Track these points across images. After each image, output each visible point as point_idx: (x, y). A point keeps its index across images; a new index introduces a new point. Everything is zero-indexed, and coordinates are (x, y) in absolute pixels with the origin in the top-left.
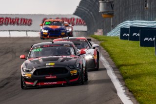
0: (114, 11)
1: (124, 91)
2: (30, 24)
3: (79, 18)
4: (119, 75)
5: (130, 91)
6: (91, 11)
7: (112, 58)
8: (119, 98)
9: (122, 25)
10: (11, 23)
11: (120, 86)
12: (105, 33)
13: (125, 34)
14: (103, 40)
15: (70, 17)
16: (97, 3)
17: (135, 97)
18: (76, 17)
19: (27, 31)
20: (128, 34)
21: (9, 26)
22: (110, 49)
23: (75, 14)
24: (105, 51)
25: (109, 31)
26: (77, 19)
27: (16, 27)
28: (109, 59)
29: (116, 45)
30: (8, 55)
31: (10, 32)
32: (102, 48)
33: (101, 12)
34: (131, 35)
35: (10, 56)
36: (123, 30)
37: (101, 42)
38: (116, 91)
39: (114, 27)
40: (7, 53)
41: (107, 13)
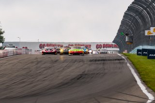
0: (134, 41)
2: (90, 47)
5: (144, 82)
6: (121, 40)
7: (134, 65)
8: (138, 85)
9: (137, 48)
12: (128, 52)
16: (125, 37)
17: (146, 84)
18: (114, 44)
20: (141, 52)
23: (113, 42)
24: (130, 61)
25: (131, 51)
28: (132, 65)
30: (81, 63)
33: (126, 42)
34: (143, 53)
36: (138, 51)
38: (136, 82)
39: (133, 49)
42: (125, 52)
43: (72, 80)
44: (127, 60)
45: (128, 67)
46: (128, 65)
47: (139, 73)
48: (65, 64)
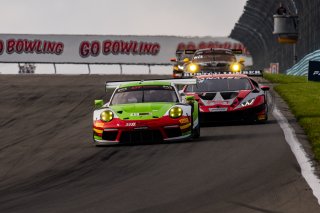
0: (300, 32)
1: (313, 168)
2: (155, 53)
3: (237, 42)
4: (305, 142)
6: (259, 31)
7: (294, 112)
8: (304, 181)
9: (311, 57)
10: (123, 52)
11: (306, 159)
12: (282, 70)
13: (316, 72)
14: (278, 82)
15: (223, 42)
16: (270, 19)
18: (233, 42)
19: (149, 65)
21: (120, 55)
22: (291, 96)
23: (234, 34)
24: (282, 101)
25: (290, 66)
26: (235, 46)
27: (130, 57)
29: (301, 91)
31: (123, 66)
32: (277, 95)
33: (276, 34)
36: (313, 65)
37: (275, 84)
38: (299, 169)
39: (298, 59)
41: (285, 36)
42: (272, 70)
43: (83, 161)
44: (273, 96)
46: (277, 112)
47: (310, 141)
48: (65, 109)
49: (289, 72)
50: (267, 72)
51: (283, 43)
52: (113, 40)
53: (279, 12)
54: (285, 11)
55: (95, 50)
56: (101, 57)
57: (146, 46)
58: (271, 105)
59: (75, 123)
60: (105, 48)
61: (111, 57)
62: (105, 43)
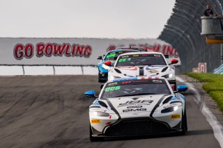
2: (87, 55)
3: (167, 44)
6: (186, 32)
10: (56, 53)
12: (210, 70)
14: (207, 81)
15: (152, 44)
16: (198, 21)
18: (162, 43)
19: (82, 66)
21: (53, 57)
22: (219, 95)
23: (160, 38)
24: (210, 99)
25: (218, 65)
26: (165, 47)
27: (63, 59)
28: (217, 111)
30: (52, 104)
31: (56, 68)
33: (203, 35)
35: (54, 106)
37: (203, 83)
40: (49, 101)
41: (213, 37)
42: (201, 69)
44: (202, 94)
45: (204, 117)
46: (205, 110)
49: (216, 71)
50: (195, 71)
51: (211, 44)
52: (46, 43)
53: (206, 14)
54: (212, 13)
55: (29, 52)
56: (35, 59)
57: (78, 48)
58: (200, 103)
59: (10, 123)
60: (38, 50)
61: (44, 59)
62: (39, 46)
